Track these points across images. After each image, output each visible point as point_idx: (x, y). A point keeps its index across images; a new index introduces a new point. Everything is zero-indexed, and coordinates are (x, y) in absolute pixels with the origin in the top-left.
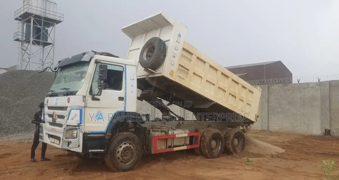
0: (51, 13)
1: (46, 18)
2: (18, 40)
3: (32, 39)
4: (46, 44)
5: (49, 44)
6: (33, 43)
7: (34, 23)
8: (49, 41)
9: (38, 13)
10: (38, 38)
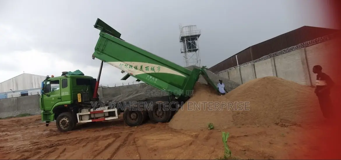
0: (194, 32)
1: (191, 36)
2: (182, 52)
3: (187, 50)
4: (196, 50)
5: (197, 49)
6: (188, 52)
7: (186, 41)
8: (197, 48)
9: (187, 35)
10: (190, 48)
